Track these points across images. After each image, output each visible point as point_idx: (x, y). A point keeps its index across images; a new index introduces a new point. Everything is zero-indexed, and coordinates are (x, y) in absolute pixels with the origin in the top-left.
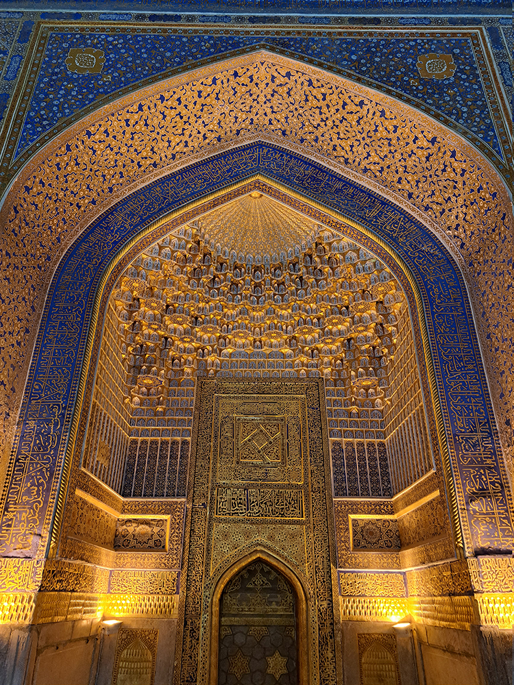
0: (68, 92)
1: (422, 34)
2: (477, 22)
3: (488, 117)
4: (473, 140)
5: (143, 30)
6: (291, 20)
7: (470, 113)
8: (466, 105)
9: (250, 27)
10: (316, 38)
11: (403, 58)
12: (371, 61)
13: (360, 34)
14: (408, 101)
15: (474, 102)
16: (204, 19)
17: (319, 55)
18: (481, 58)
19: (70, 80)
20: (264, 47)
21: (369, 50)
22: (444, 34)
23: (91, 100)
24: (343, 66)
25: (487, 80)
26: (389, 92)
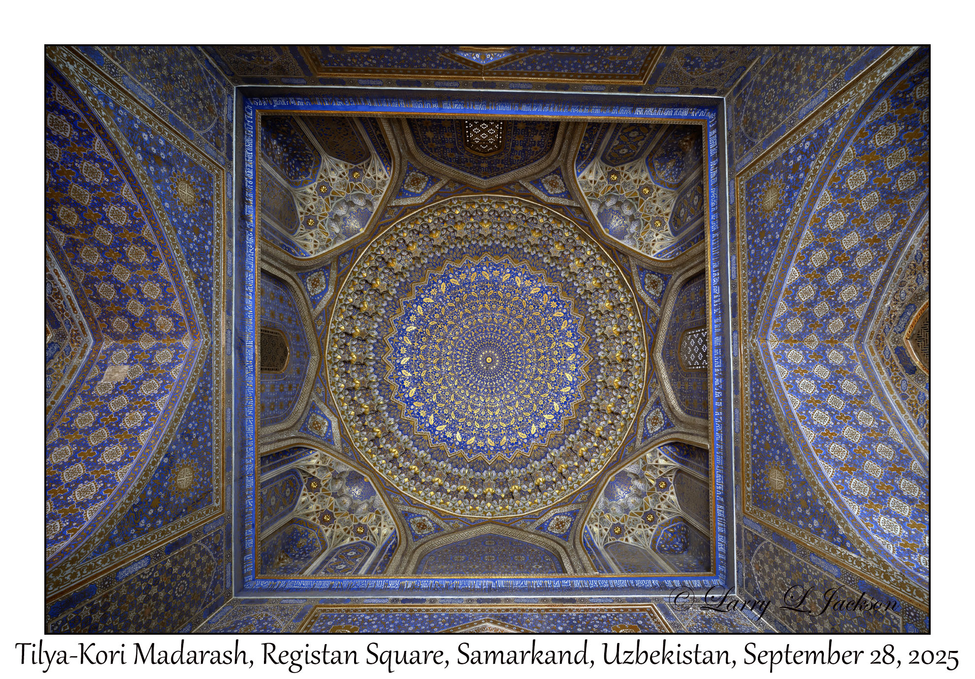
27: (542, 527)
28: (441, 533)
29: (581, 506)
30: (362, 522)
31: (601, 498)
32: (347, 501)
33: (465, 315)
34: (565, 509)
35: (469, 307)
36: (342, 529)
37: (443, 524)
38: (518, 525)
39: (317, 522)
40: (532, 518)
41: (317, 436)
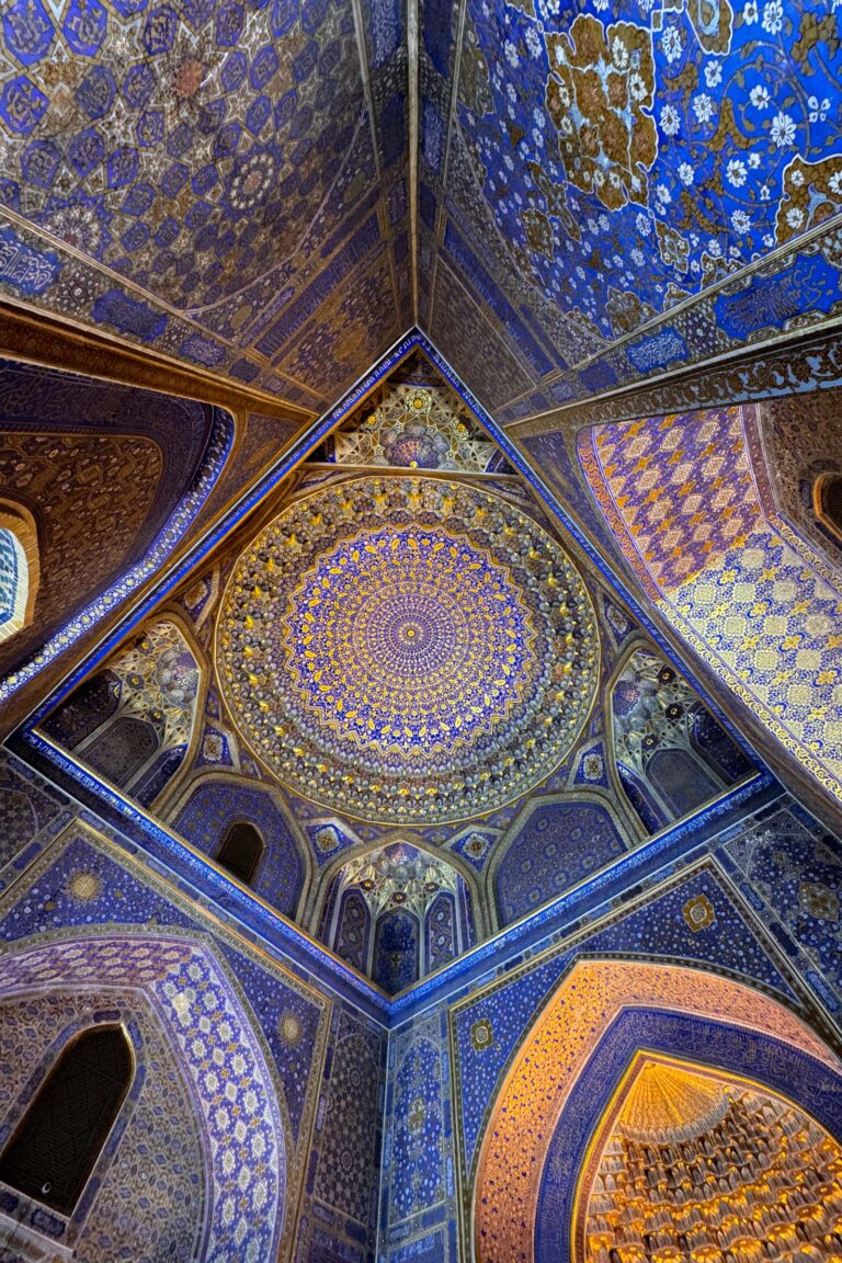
0: (480, 1073)
1: (674, 884)
2: (704, 851)
3: (762, 954)
4: (764, 989)
5: (506, 982)
6: (586, 921)
7: (747, 954)
8: (739, 948)
9: (564, 943)
10: (608, 928)
11: (673, 917)
12: (652, 933)
13: (634, 908)
14: (696, 966)
15: (745, 943)
16: (537, 950)
17: (615, 947)
18: (726, 887)
19: (478, 1062)
20: (579, 957)
21: (647, 923)
22: (688, 876)
23: (495, 1078)
24: (636, 950)
25: (741, 909)
26: (678, 962)
27: (580, 777)
28: (496, 841)
29: (600, 738)
30: (428, 880)
31: (614, 721)
32: (402, 870)
33: (352, 618)
34: (589, 746)
35: (349, 608)
36: (416, 896)
37: (492, 831)
38: (557, 786)
39: (395, 905)
40: (563, 771)
41: (335, 851)
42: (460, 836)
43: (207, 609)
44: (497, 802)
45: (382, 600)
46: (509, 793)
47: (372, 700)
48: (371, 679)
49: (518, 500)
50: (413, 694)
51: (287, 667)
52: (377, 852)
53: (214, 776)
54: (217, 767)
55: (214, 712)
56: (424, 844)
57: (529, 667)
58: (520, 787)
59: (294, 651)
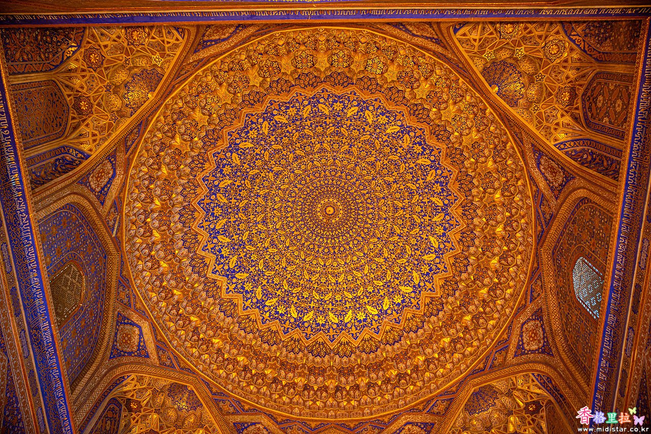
29: (436, 420)
31: (459, 413)
32: (172, 413)
41: (130, 354)
42: (246, 418)
43: (212, 51)
44: (296, 410)
45: (334, 164)
46: (314, 411)
47: (250, 241)
48: (264, 222)
49: (542, 184)
50: (289, 263)
51: (210, 154)
52: (164, 382)
53: (85, 203)
54: (92, 196)
55: (129, 143)
56: (211, 404)
57: (409, 316)
58: (327, 412)
59: (226, 144)
